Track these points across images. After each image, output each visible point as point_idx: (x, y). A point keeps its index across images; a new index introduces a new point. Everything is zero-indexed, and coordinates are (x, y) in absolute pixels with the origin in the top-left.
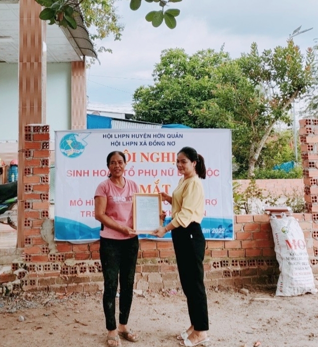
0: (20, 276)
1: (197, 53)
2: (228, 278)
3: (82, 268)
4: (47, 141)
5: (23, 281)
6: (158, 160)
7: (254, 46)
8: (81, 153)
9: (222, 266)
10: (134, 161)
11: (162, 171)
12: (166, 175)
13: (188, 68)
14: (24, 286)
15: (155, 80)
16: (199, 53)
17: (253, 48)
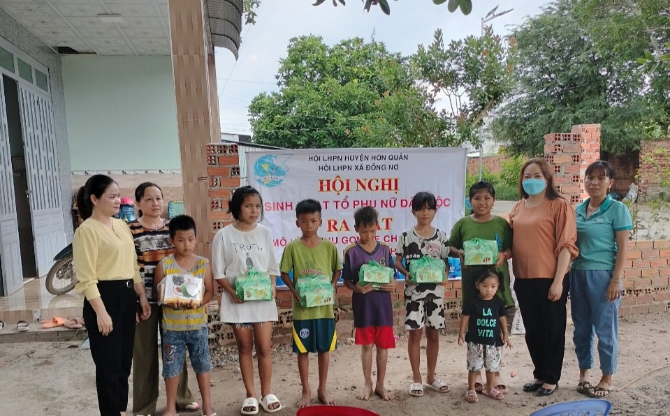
0: (215, 330)
1: (340, 43)
2: (455, 320)
3: (288, 318)
4: (236, 166)
5: (218, 335)
6: (377, 188)
7: (439, 34)
8: (281, 180)
9: (448, 308)
10: (348, 189)
11: (382, 201)
12: (386, 206)
13: (329, 66)
14: (220, 340)
15: (279, 84)
16: (344, 44)
17: (437, 38)
